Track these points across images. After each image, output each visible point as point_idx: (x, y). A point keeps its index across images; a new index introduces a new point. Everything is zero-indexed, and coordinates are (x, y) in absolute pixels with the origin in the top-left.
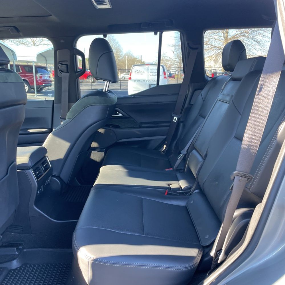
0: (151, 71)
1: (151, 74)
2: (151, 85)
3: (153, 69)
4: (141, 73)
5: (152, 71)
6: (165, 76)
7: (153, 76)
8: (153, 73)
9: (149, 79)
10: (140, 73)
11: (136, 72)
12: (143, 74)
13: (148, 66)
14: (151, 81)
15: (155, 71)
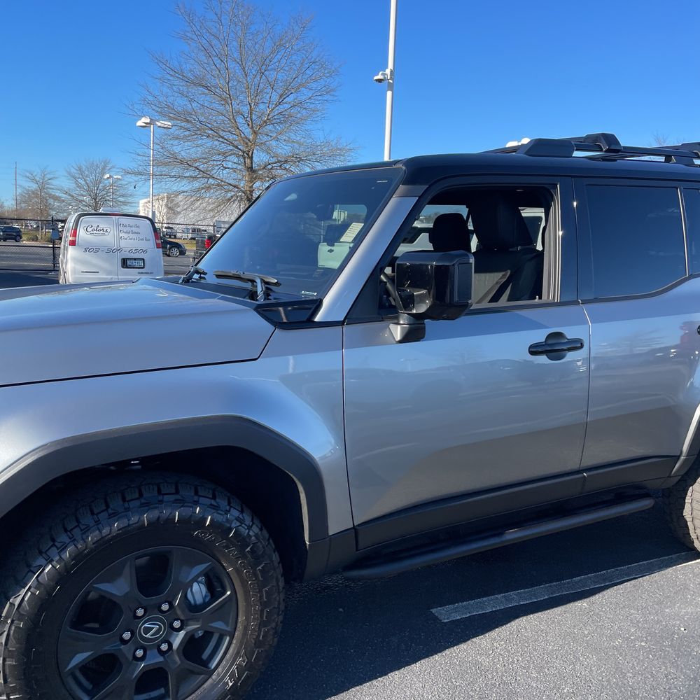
0: (125, 229)
1: (126, 236)
2: (127, 259)
3: (131, 225)
4: (100, 232)
5: (129, 229)
6: (158, 242)
7: (130, 239)
8: (129, 232)
9: (122, 246)
10: (98, 232)
11: (89, 230)
13: (117, 217)
14: (127, 252)
15: (135, 229)
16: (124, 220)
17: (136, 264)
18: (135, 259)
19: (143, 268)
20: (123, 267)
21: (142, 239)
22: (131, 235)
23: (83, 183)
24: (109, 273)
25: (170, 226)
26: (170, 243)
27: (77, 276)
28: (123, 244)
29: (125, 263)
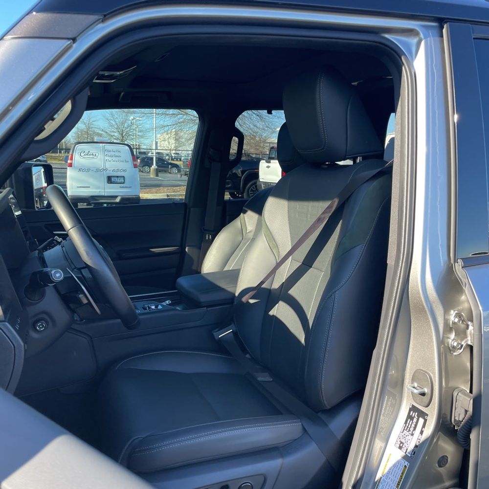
0: (109, 154)
1: (110, 159)
2: (111, 176)
3: (114, 150)
4: (92, 156)
5: (113, 153)
6: (135, 163)
7: (113, 161)
8: (112, 156)
9: (107, 167)
10: (89, 156)
11: (82, 154)
12: (95, 157)
13: (104, 144)
14: (111, 172)
15: (117, 154)
16: (108, 147)
17: (119, 180)
18: (117, 177)
19: (124, 183)
20: (108, 183)
21: (123, 161)
22: (114, 158)
23: (114, 123)
24: (98, 188)
25: (178, 152)
26: (171, 164)
27: (74, 190)
28: (108, 165)
29: (110, 180)
